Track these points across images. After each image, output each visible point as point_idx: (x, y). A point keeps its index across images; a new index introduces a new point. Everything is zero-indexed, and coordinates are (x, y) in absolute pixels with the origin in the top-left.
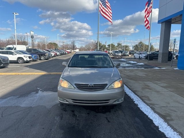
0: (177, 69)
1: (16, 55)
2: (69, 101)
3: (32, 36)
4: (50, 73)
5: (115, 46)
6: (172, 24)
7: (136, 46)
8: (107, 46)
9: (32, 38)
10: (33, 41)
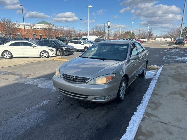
1: (83, 44)
3: (108, 26)
9: (108, 28)
10: (109, 31)
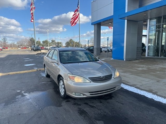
0: (112, 59)
2: (86, 95)
4: (8, 73)
5: (50, 42)
6: (101, 26)
7: (68, 42)
8: (41, 43)
